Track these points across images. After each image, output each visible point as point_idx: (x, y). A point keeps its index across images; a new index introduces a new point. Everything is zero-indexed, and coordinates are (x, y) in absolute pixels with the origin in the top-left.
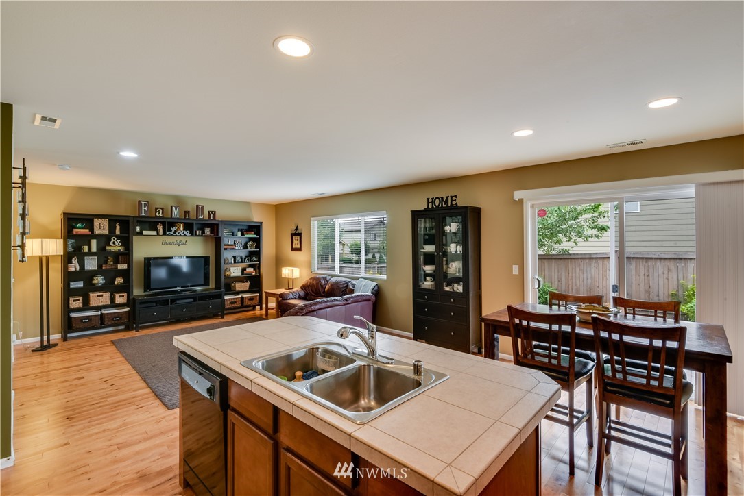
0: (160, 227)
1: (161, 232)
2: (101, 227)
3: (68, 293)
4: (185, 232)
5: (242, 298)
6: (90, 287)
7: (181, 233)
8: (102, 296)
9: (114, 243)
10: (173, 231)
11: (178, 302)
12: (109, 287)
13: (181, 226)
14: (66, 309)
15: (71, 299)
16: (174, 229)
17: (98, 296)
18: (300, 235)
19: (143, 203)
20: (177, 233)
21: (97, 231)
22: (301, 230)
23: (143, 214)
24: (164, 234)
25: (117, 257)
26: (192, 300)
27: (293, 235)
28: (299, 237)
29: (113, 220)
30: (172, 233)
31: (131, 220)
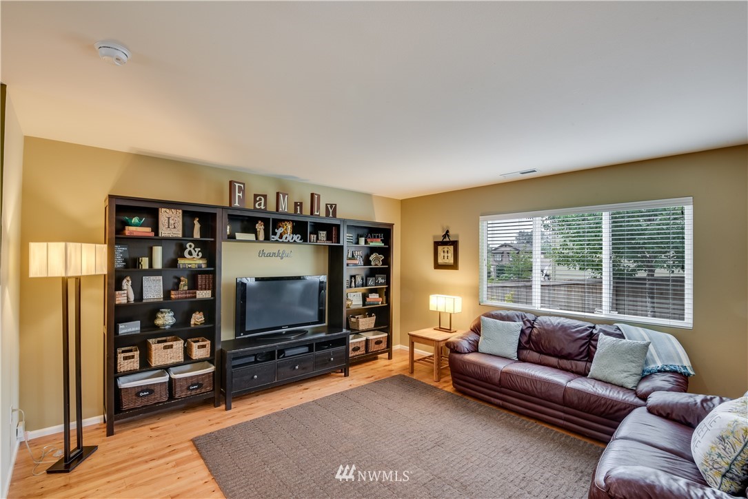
0: (260, 227)
1: (261, 237)
2: (171, 224)
3: (115, 342)
4: (295, 237)
5: (367, 341)
6: (152, 330)
7: (289, 238)
8: (171, 347)
9: (190, 253)
10: (278, 235)
11: (288, 353)
12: (182, 331)
13: (289, 226)
14: (112, 373)
15: (120, 356)
16: (279, 231)
17: (165, 348)
18: (455, 244)
19: (237, 185)
20: (284, 239)
21: (164, 232)
22: (457, 236)
23: (237, 204)
24: (267, 238)
25: (194, 276)
26: (306, 349)
27: (437, 244)
28: (451, 248)
29: (191, 213)
30: (276, 238)
31: (219, 212)
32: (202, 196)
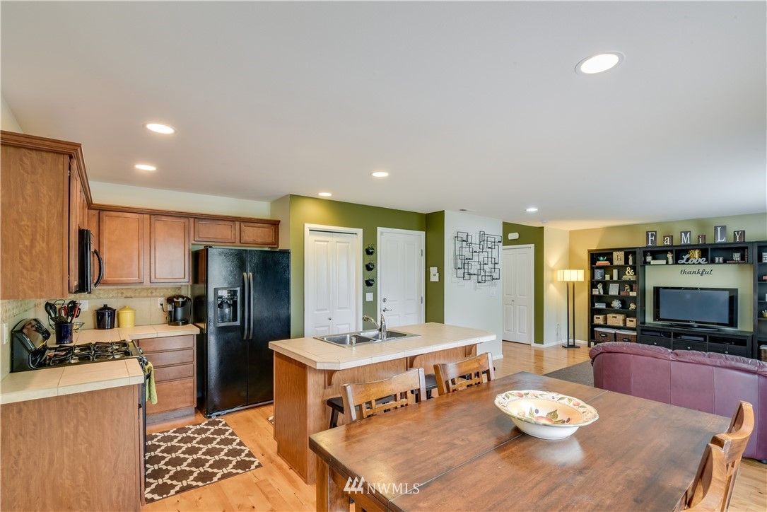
0: (670, 256)
1: (671, 261)
2: (618, 258)
3: (593, 312)
4: (700, 260)
6: (610, 309)
7: (695, 261)
8: (616, 317)
9: (629, 273)
10: (685, 260)
12: (624, 310)
13: (696, 253)
14: (592, 326)
15: (595, 316)
16: (685, 257)
17: (613, 317)
19: (650, 233)
20: (690, 261)
21: (616, 263)
23: (650, 244)
24: (676, 263)
25: (631, 284)
26: (702, 339)
29: (628, 252)
30: (684, 261)
31: (638, 251)
32: (639, 242)
